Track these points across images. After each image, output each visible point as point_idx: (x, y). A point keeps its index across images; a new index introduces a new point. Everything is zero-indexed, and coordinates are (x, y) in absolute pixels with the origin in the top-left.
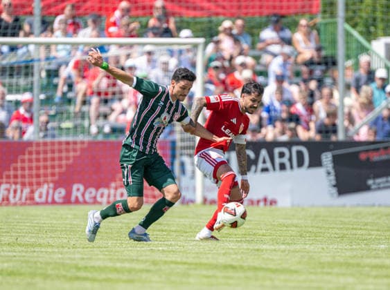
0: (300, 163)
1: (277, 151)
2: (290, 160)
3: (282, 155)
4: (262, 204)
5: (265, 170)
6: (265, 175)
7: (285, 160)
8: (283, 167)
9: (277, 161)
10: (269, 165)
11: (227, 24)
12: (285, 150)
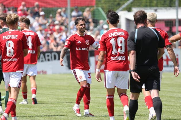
0: (55, 58)
1: (46, 54)
2: (51, 57)
3: (48, 56)
4: (41, 73)
5: (42, 61)
6: (42, 63)
7: (50, 58)
8: (49, 60)
9: (47, 58)
10: (44, 59)
11: (59, 10)
12: (49, 54)
